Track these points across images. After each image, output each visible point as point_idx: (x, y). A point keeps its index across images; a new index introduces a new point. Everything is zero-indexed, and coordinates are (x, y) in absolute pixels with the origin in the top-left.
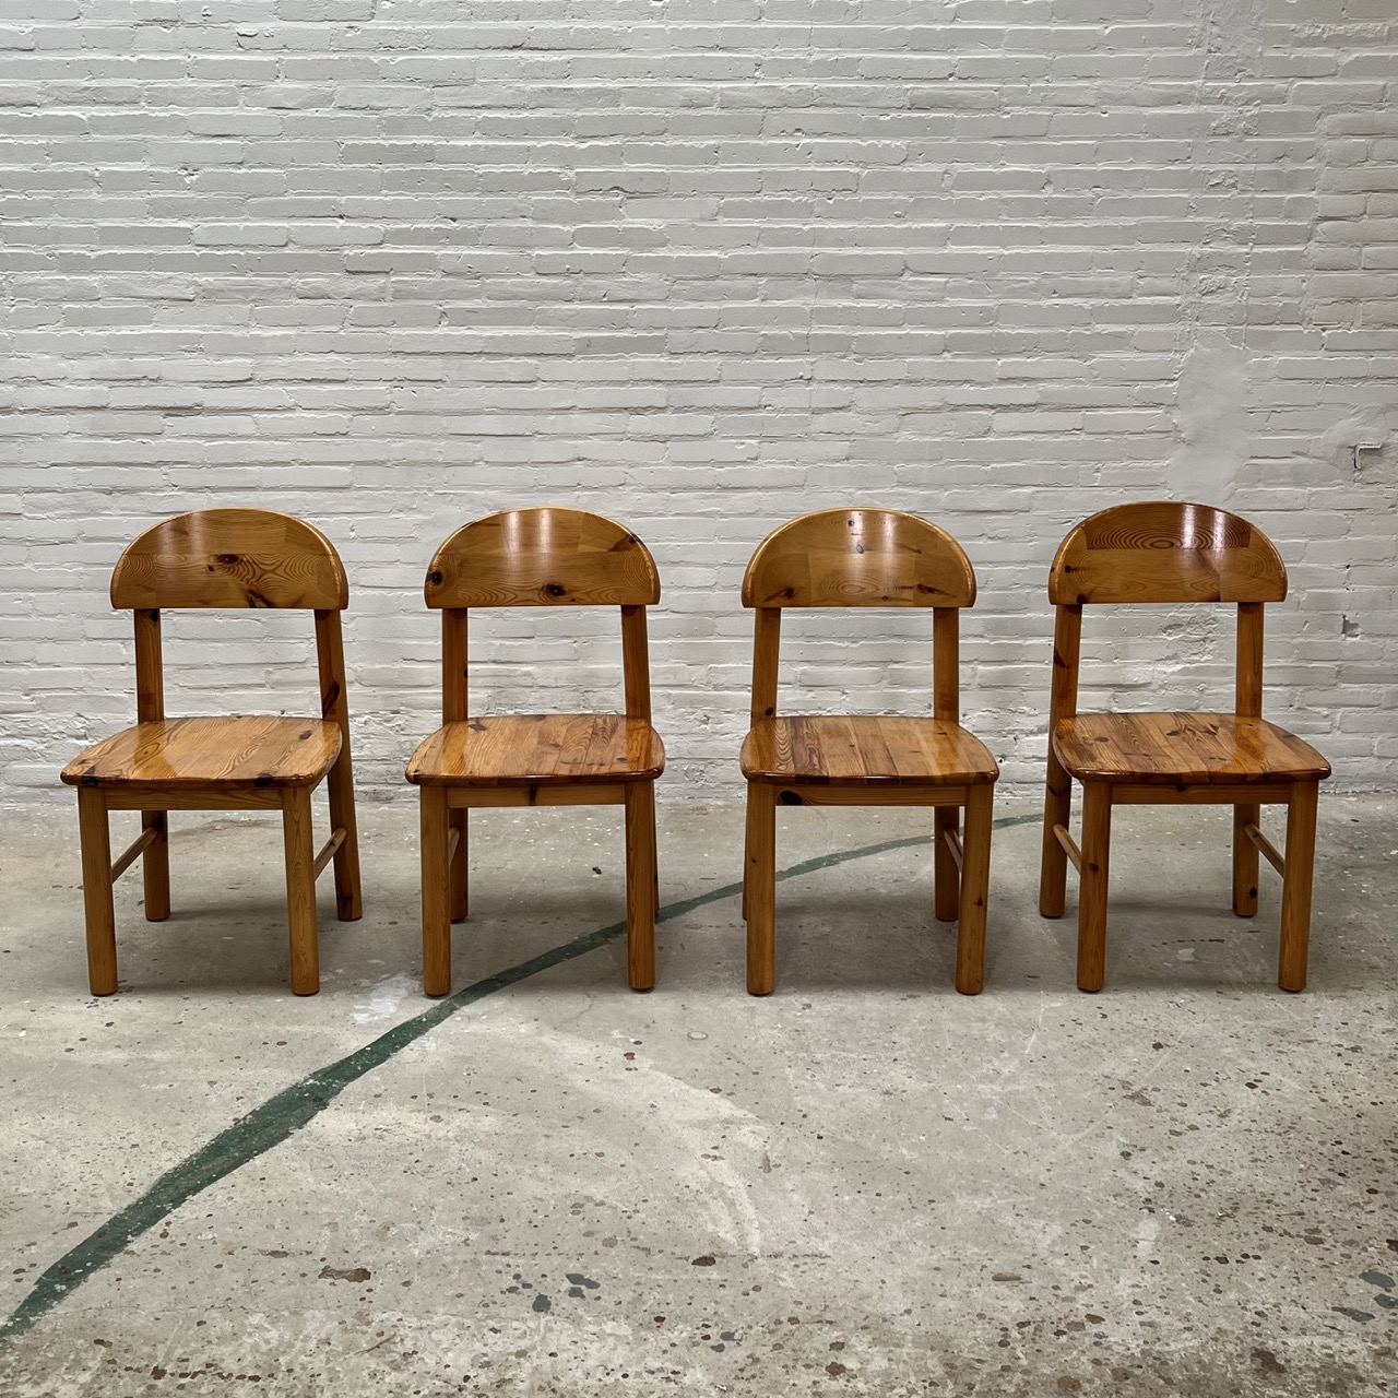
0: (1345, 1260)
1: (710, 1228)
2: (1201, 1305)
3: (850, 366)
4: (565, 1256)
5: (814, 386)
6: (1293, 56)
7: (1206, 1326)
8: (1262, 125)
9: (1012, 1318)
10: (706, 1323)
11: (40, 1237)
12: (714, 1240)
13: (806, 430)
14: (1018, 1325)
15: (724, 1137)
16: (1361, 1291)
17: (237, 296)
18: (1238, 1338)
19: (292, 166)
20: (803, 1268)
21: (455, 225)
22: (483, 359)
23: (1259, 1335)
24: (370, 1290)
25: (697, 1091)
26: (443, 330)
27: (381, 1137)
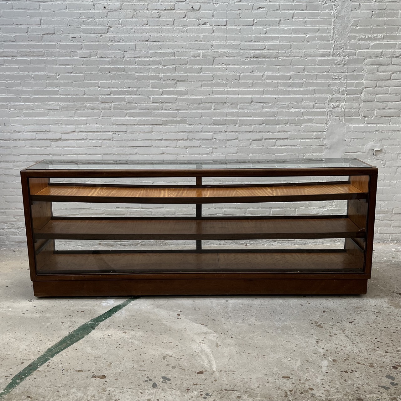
0: (380, 372)
1: (202, 363)
2: (341, 385)
3: (237, 128)
4: (161, 372)
5: (227, 133)
6: (357, 43)
7: (343, 391)
8: (349, 62)
9: (288, 389)
10: (201, 390)
11: (13, 367)
12: (203, 366)
13: (225, 145)
14: (290, 391)
15: (205, 337)
16: (386, 381)
17: (71, 109)
18: (352, 395)
19: (86, 73)
20: (229, 374)
21: (130, 89)
22: (137, 126)
23: (358, 394)
24: (106, 381)
25: (197, 324)
26: (127, 118)
27: (109, 338)
